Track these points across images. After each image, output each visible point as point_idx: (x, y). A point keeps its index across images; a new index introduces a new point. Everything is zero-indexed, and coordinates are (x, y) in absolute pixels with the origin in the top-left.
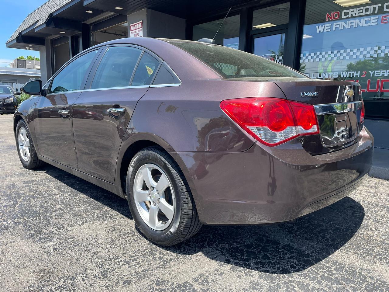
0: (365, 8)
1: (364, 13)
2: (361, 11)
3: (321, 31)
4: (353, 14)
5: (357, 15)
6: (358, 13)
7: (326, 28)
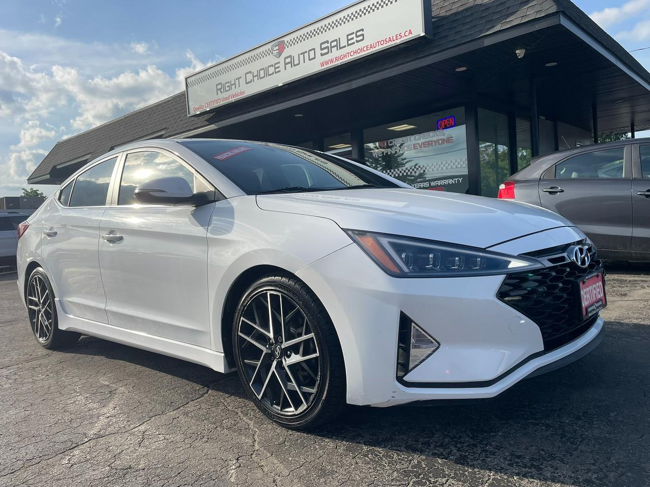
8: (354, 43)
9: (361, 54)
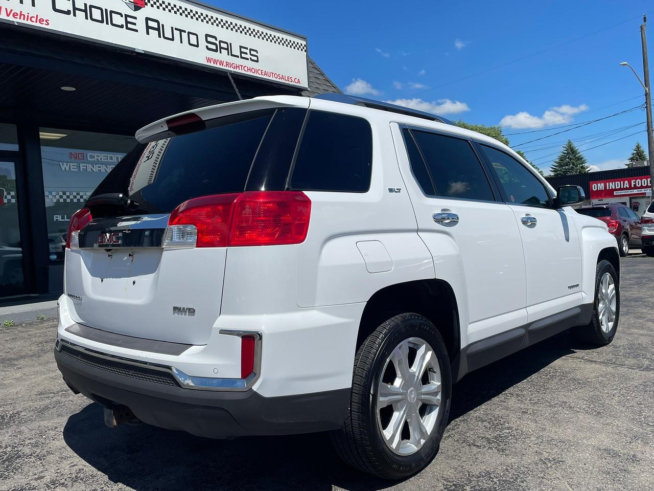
0: (109, 155)
1: (109, 160)
2: (106, 158)
3: (67, 169)
4: (99, 159)
5: (103, 160)
6: (104, 159)
7: (71, 167)
8: (247, 59)
9: (255, 75)
